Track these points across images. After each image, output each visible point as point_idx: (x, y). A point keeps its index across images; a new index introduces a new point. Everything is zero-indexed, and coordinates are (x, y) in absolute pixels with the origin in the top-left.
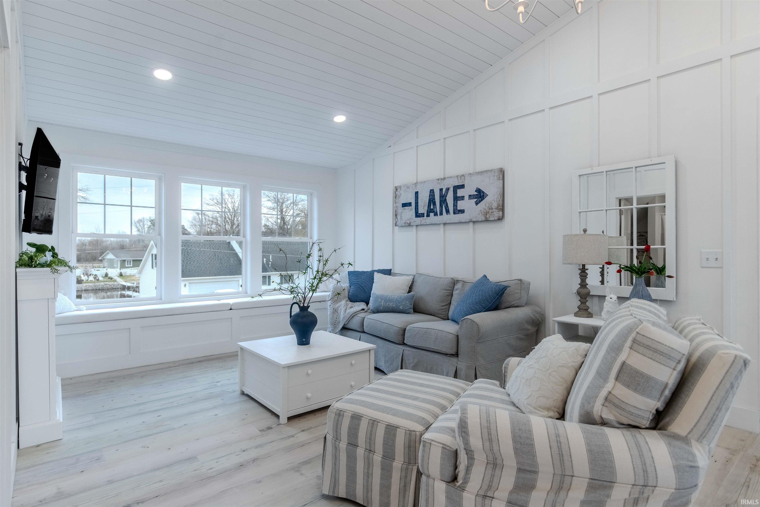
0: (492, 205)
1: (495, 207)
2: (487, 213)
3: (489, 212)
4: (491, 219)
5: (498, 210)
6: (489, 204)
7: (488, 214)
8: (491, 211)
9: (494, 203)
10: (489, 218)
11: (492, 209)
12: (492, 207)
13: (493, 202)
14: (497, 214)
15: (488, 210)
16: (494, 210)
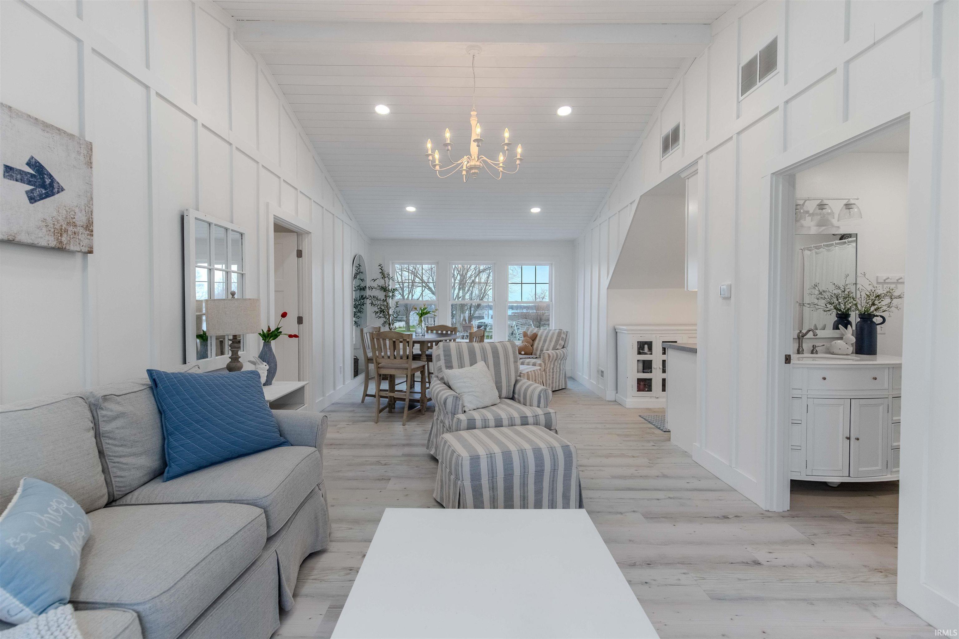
0: (75, 217)
1: (82, 224)
2: (61, 232)
3: (66, 231)
4: (72, 248)
5: (88, 232)
6: (67, 211)
7: (65, 235)
8: (71, 229)
9: (80, 215)
10: (69, 243)
11: (75, 226)
12: (74, 220)
13: (77, 210)
14: (87, 240)
15: (64, 226)
16: (81, 230)
